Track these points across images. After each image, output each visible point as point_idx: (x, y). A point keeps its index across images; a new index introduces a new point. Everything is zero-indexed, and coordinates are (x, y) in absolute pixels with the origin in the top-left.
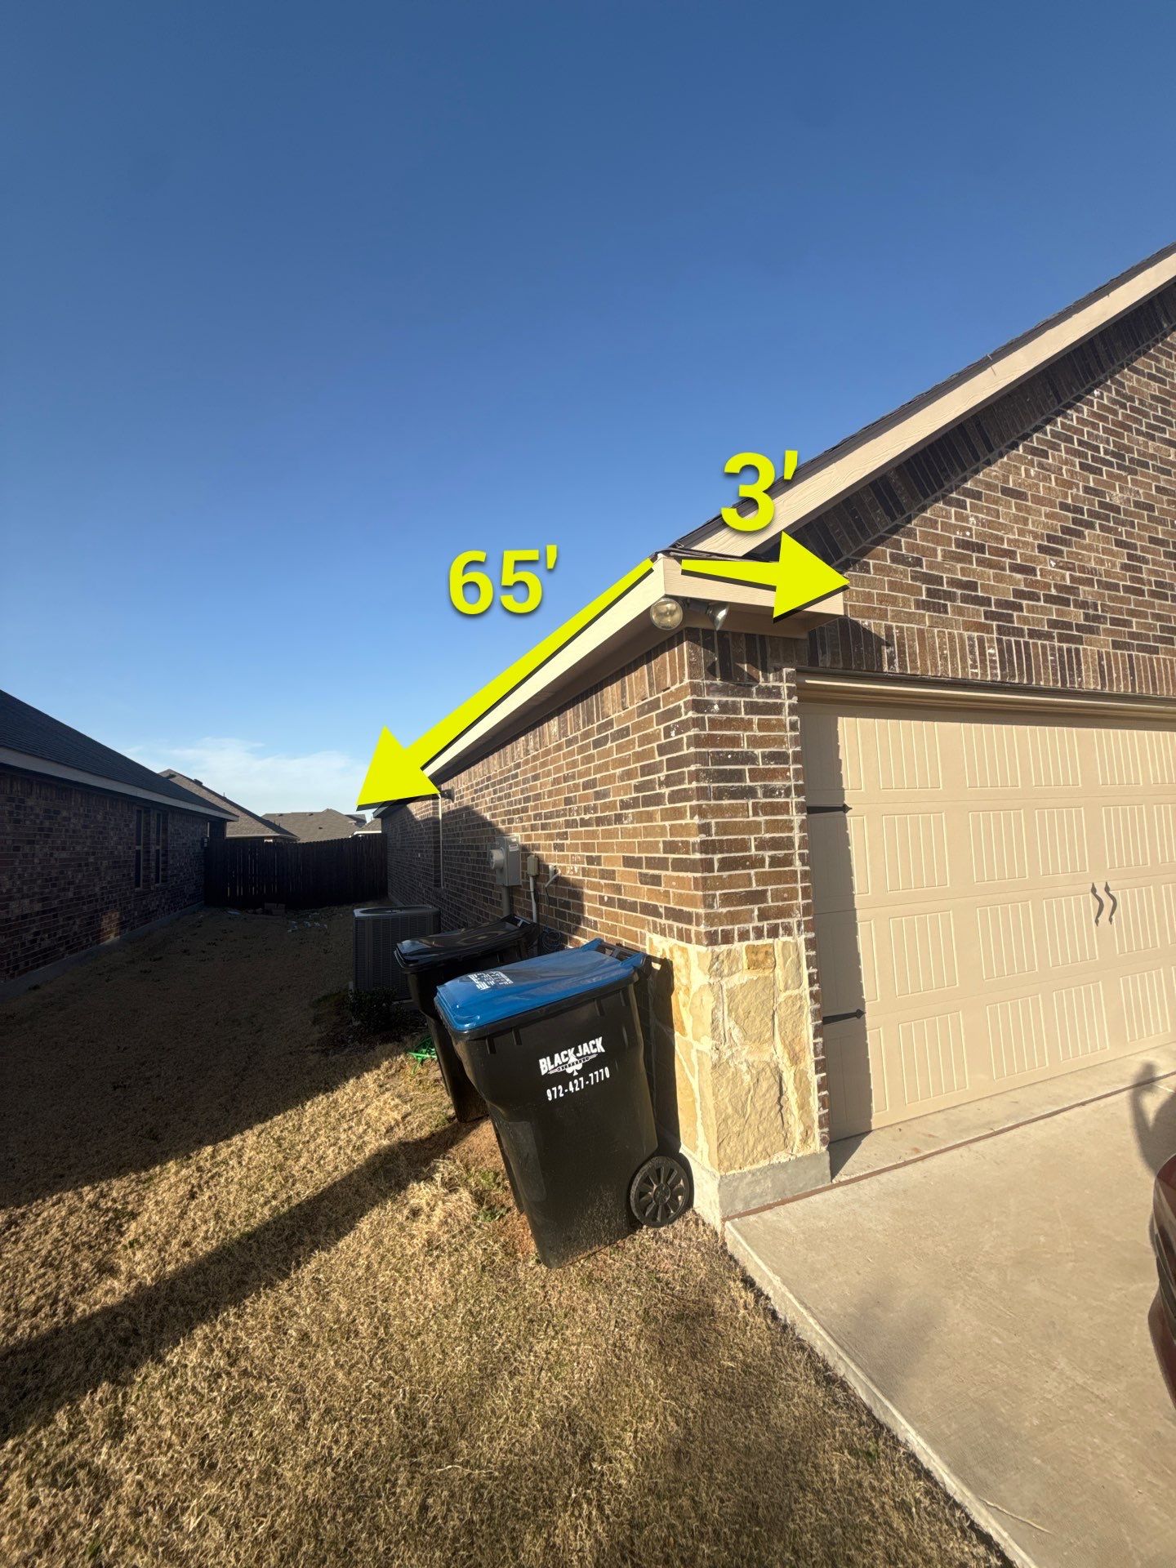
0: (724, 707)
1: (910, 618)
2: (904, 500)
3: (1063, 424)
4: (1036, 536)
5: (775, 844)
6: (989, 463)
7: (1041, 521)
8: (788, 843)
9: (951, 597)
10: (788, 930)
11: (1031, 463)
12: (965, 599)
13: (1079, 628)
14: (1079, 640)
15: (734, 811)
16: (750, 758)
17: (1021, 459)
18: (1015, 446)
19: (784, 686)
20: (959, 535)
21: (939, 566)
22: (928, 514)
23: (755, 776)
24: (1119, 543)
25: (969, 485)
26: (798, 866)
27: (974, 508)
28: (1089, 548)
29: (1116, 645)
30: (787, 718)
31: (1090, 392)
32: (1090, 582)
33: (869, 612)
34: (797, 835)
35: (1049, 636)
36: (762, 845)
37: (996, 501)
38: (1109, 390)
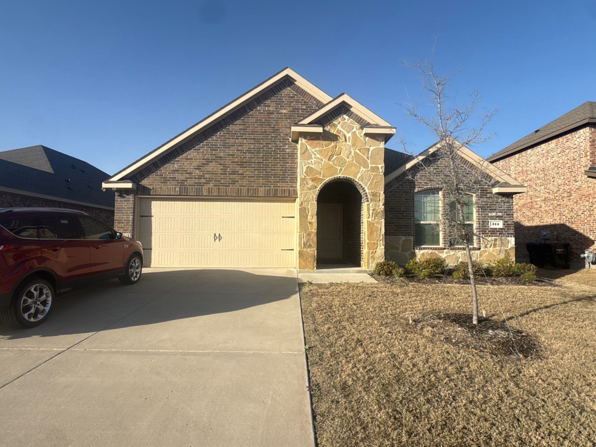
0: (120, 201)
3: (206, 142)
4: (194, 166)
8: (129, 220)
9: (169, 180)
10: (127, 233)
11: (195, 152)
12: (172, 180)
13: (203, 183)
15: (120, 215)
19: (131, 197)
20: (172, 169)
21: (167, 175)
22: (165, 166)
23: (125, 210)
25: (177, 159)
26: (130, 224)
27: (177, 164)
28: (211, 166)
30: (131, 202)
32: (209, 174)
35: (194, 185)
36: (125, 220)
37: (184, 161)
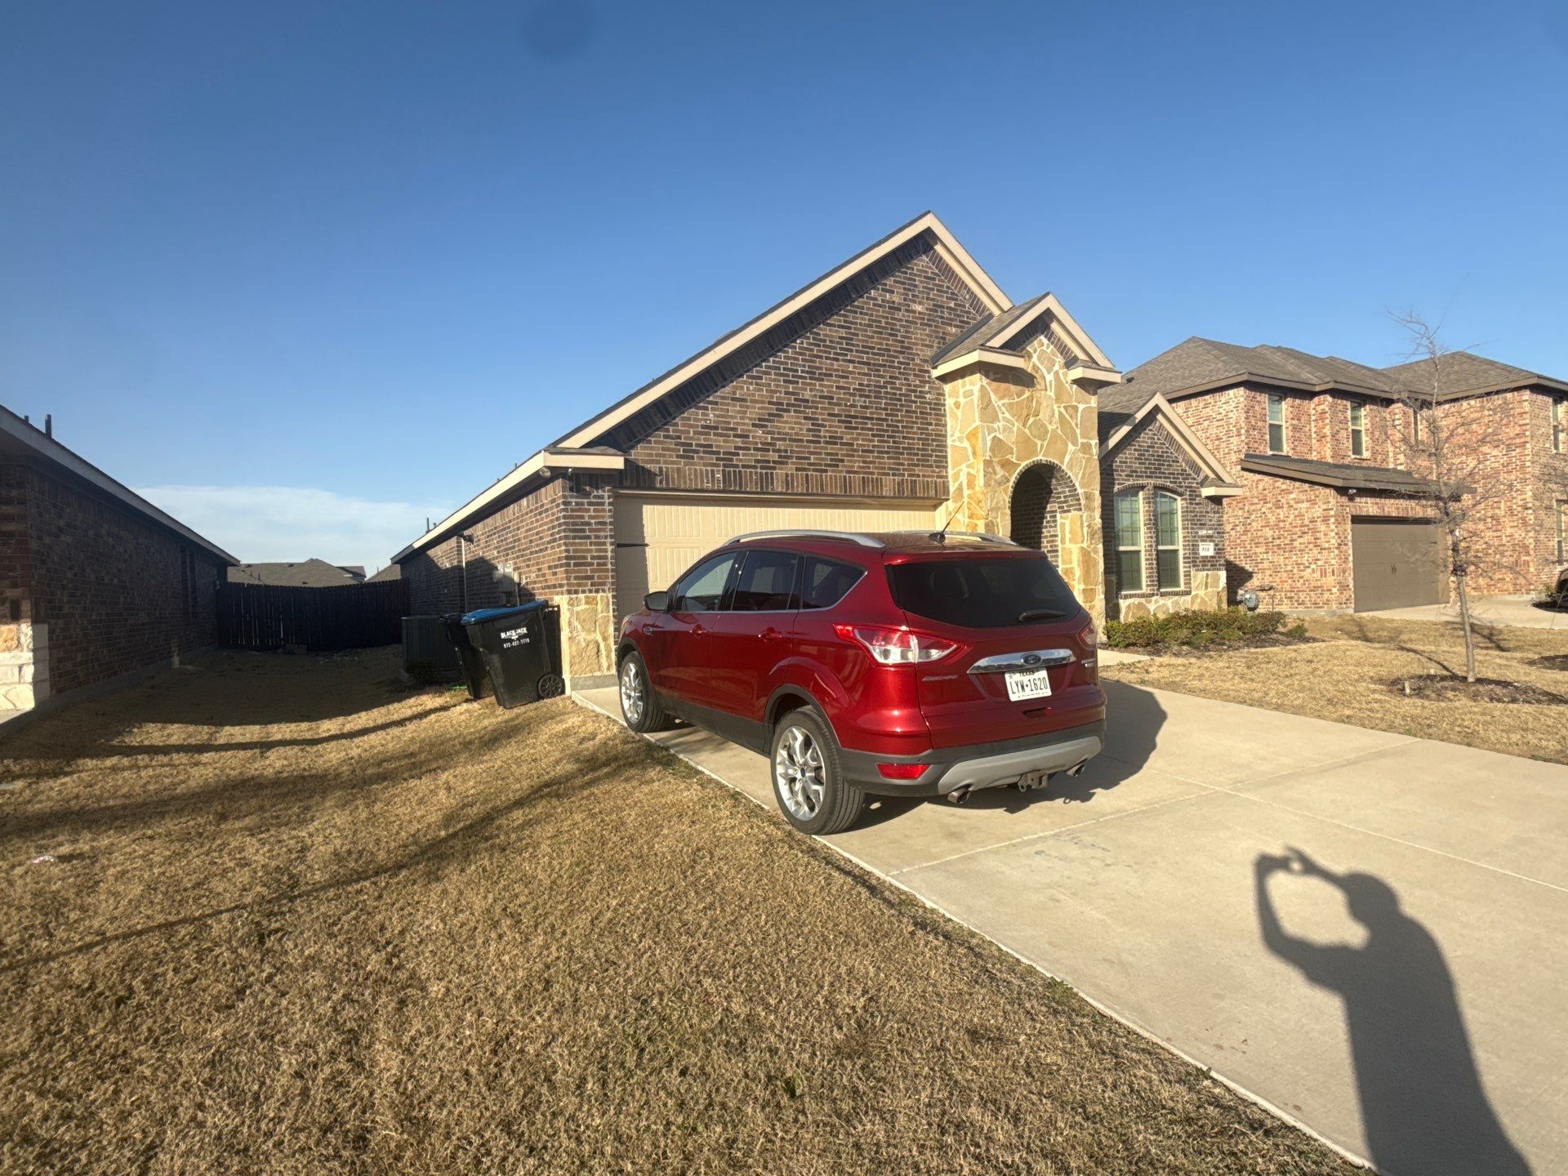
0: (577, 504)
1: (673, 463)
2: (672, 410)
3: (774, 362)
4: (751, 419)
5: (599, 557)
6: (724, 387)
7: (754, 412)
8: (606, 557)
9: (697, 452)
10: (604, 591)
11: (751, 384)
12: (705, 452)
13: (774, 462)
14: (774, 468)
15: (581, 544)
16: (588, 524)
17: (745, 382)
18: (741, 376)
19: (606, 494)
20: (703, 423)
21: (692, 438)
22: (685, 415)
24: (805, 418)
25: (711, 399)
26: (609, 566)
27: (713, 409)
28: (787, 422)
29: (797, 469)
30: (607, 507)
31: (794, 341)
32: (784, 440)
33: (652, 462)
34: (609, 554)
35: (755, 467)
36: (593, 558)
37: (728, 405)
38: (808, 338)
